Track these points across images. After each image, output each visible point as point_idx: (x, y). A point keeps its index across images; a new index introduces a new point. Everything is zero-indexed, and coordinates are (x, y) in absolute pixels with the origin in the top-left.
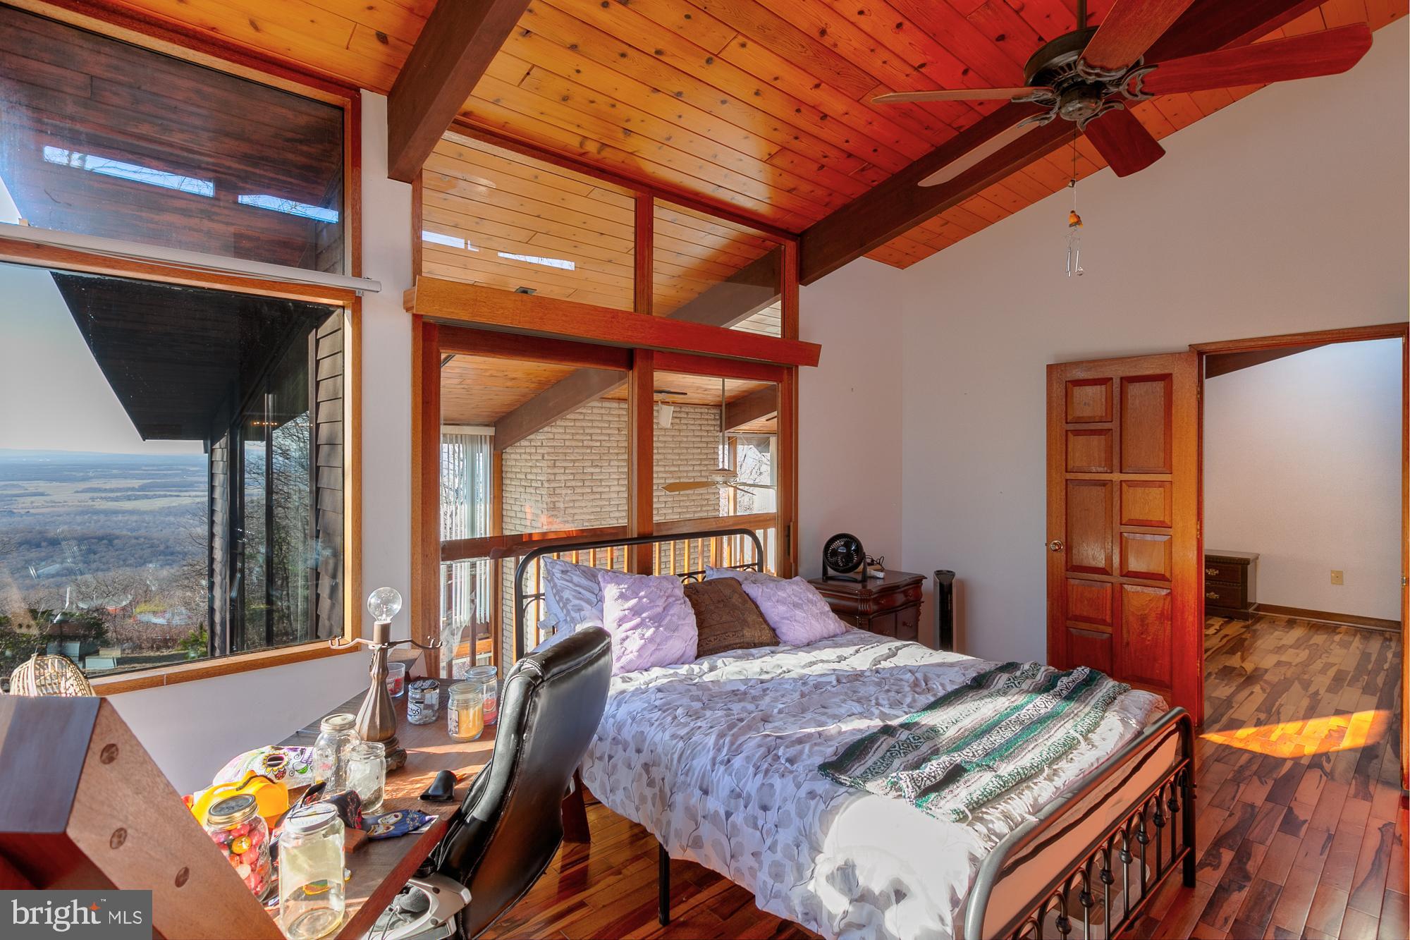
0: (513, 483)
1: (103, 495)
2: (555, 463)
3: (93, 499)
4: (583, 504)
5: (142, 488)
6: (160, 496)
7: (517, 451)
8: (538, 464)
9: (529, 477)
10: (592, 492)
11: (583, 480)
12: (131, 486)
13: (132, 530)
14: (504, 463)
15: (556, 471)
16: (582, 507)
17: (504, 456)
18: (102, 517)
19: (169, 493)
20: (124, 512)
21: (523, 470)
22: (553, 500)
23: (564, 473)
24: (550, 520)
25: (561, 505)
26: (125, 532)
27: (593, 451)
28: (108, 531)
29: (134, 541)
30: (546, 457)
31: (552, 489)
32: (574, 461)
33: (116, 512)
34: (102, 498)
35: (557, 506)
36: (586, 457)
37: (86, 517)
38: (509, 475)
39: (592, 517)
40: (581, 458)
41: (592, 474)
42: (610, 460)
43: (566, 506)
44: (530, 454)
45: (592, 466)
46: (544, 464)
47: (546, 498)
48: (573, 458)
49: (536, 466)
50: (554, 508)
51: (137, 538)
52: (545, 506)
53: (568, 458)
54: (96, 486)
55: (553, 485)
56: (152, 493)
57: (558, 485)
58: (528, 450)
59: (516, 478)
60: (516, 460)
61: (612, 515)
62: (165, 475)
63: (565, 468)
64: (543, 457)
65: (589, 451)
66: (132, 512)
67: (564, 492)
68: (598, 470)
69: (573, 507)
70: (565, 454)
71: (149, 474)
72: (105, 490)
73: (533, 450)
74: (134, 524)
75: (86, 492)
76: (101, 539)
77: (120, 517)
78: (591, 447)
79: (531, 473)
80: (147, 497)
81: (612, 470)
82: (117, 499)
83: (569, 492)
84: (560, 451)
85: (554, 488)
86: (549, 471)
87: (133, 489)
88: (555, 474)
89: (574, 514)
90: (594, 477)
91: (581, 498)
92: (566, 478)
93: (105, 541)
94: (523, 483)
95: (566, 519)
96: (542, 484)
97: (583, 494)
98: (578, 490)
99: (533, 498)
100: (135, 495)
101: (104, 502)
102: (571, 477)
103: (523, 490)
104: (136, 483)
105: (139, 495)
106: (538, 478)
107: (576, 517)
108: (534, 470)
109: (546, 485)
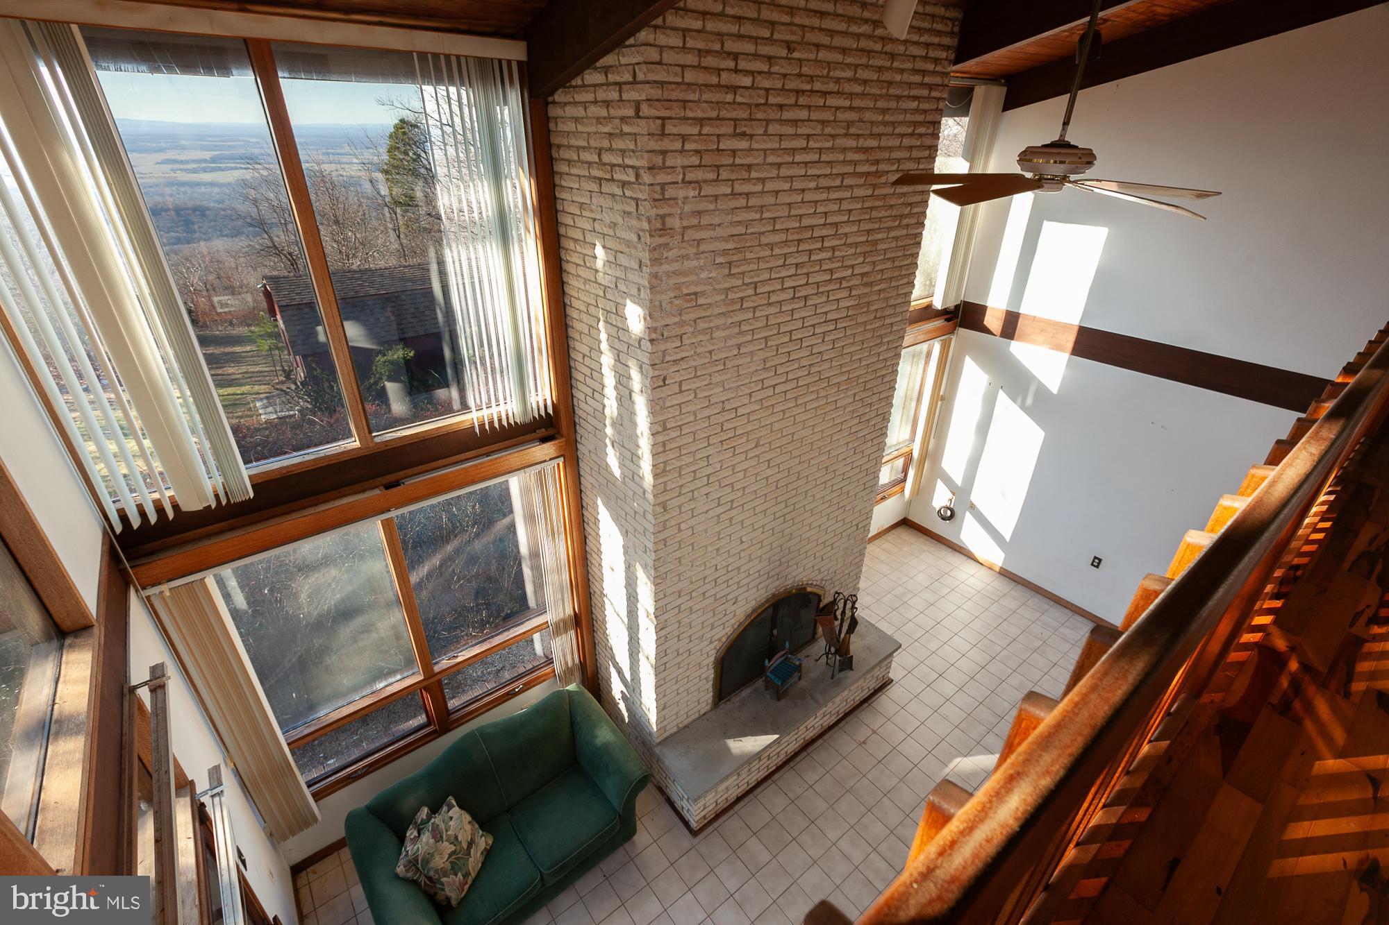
0: (574, 171)
1: (181, 166)
2: (663, 126)
3: (173, 170)
4: (717, 221)
5: (214, 160)
6: (232, 169)
7: (578, 98)
8: (626, 129)
9: (608, 158)
10: (734, 195)
11: (718, 167)
12: (202, 157)
13: (219, 202)
14: (552, 126)
15: (667, 144)
16: (712, 227)
17: (553, 111)
18: (187, 189)
19: (238, 166)
20: (205, 184)
21: (593, 143)
22: (661, 212)
23: (682, 151)
24: (656, 255)
25: (675, 223)
26: (212, 204)
27: (739, 99)
28: (198, 203)
29: (222, 213)
30: (645, 110)
31: (658, 188)
32: (701, 121)
33: (198, 184)
34: (181, 170)
35: (668, 225)
36: (724, 114)
37: (174, 188)
38: (565, 154)
39: (731, 246)
40: (714, 114)
41: (734, 152)
42: (768, 121)
43: (686, 223)
44: (607, 104)
45: (735, 135)
46: (640, 127)
47: (645, 208)
48: (700, 114)
49: (622, 134)
50: (664, 230)
51: (224, 210)
52: (646, 226)
53: (690, 114)
54: (173, 157)
55: (662, 178)
56: (224, 165)
57: (669, 179)
58: (602, 95)
59: (580, 161)
60: (576, 120)
61: (764, 240)
62: (230, 146)
63: (684, 138)
64: (638, 109)
65: (729, 98)
66: (213, 184)
67: (681, 194)
68: (744, 144)
69: (699, 227)
70: (684, 103)
71: (216, 146)
72: (181, 162)
73: (614, 95)
74: (218, 196)
75: (166, 163)
76: (194, 209)
77: (203, 189)
78: (734, 89)
79: (610, 149)
80: (220, 169)
81: (769, 145)
82: (194, 171)
83: (692, 193)
84: (674, 96)
85: (663, 186)
86: (653, 145)
87: (205, 161)
88: (664, 153)
89: (699, 242)
90: (738, 161)
91: (712, 207)
92: (686, 163)
93: (198, 213)
94: (596, 172)
95: (683, 252)
96: (637, 176)
97: (716, 197)
98: (707, 190)
99: (618, 207)
100: (209, 167)
101: (184, 174)
102: (695, 160)
103: (595, 187)
104: (207, 155)
105: (213, 168)
106: (628, 162)
107: (703, 247)
108: (619, 144)
109: (646, 178)
